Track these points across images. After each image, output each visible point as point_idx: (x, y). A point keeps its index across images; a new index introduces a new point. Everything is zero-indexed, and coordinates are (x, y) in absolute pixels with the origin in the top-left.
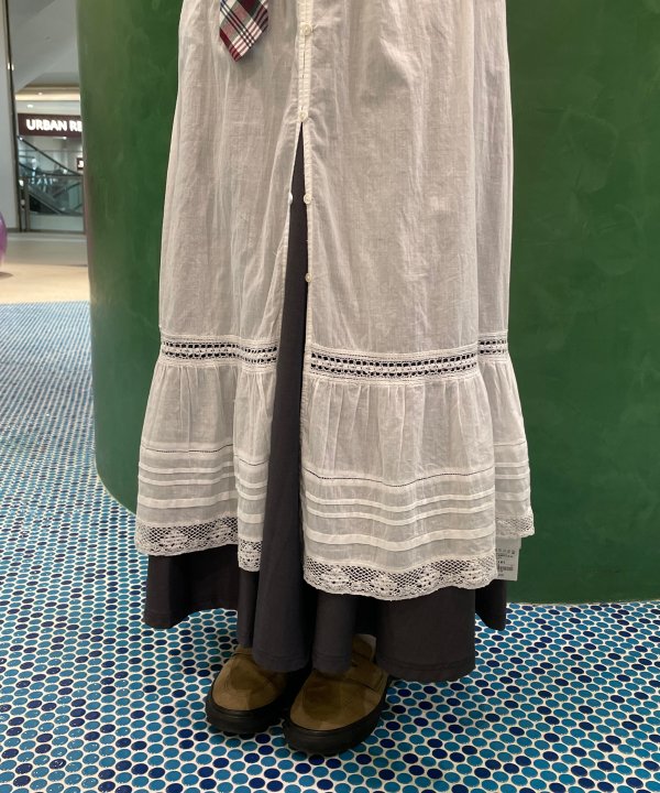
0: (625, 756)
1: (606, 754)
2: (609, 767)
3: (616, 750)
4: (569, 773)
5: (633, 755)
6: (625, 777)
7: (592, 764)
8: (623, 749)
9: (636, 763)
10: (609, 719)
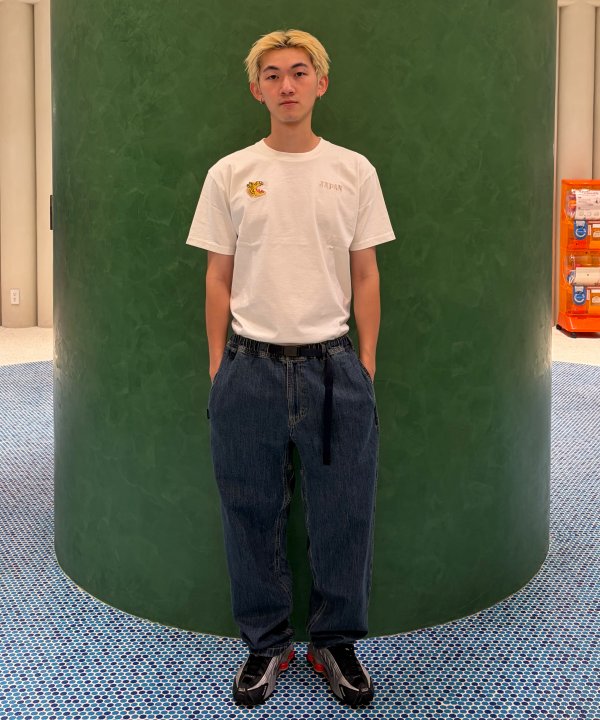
8: (445, 702)
10: (437, 690)
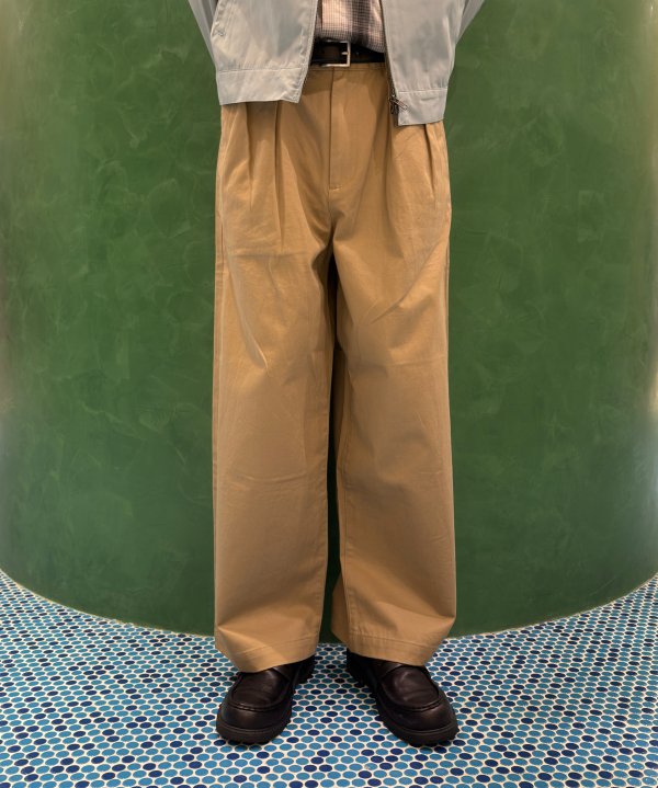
0: (637, 727)
1: (623, 729)
2: (633, 737)
3: (628, 725)
4: (609, 747)
5: (641, 725)
6: (648, 741)
7: (619, 738)
9: (648, 730)
